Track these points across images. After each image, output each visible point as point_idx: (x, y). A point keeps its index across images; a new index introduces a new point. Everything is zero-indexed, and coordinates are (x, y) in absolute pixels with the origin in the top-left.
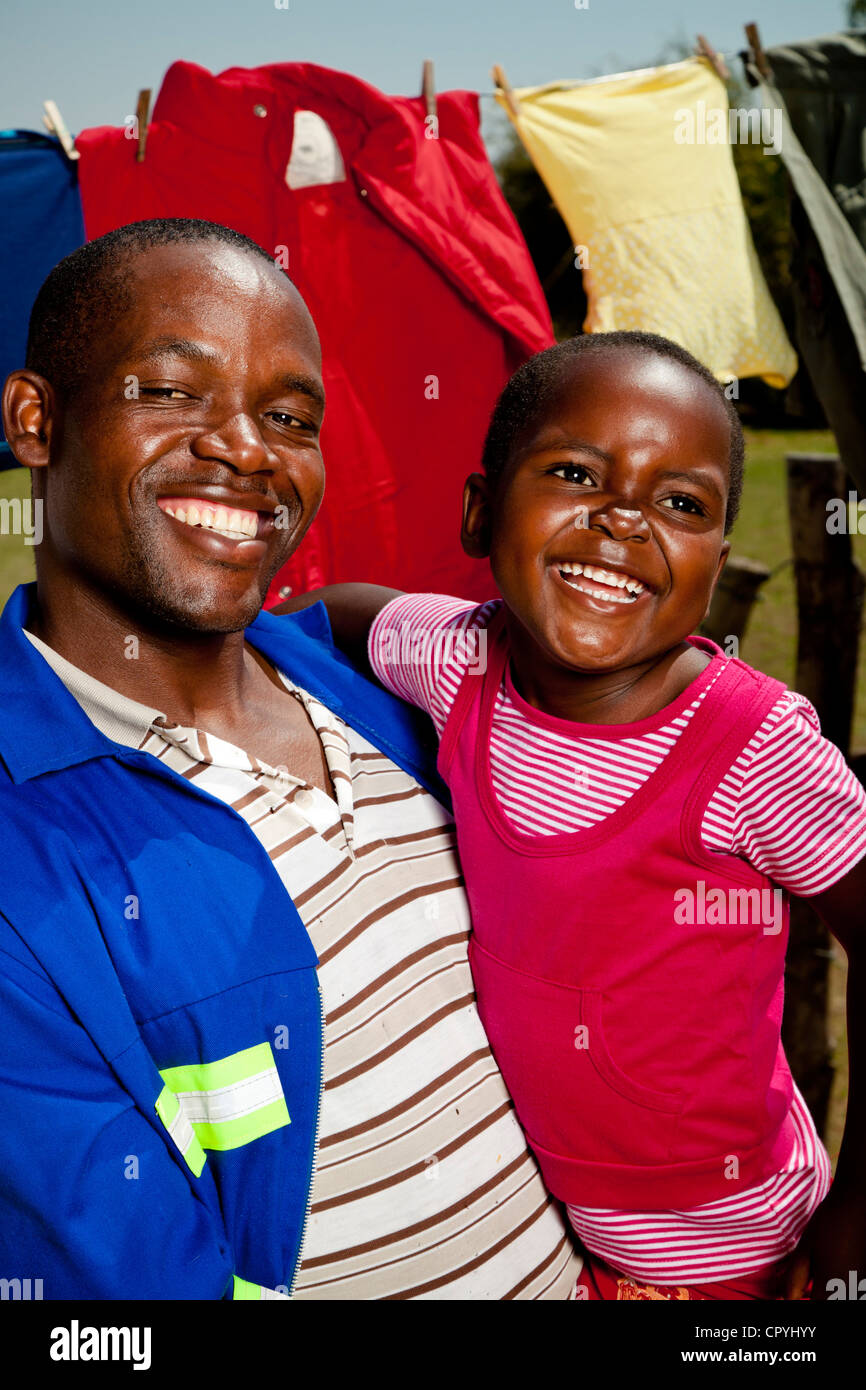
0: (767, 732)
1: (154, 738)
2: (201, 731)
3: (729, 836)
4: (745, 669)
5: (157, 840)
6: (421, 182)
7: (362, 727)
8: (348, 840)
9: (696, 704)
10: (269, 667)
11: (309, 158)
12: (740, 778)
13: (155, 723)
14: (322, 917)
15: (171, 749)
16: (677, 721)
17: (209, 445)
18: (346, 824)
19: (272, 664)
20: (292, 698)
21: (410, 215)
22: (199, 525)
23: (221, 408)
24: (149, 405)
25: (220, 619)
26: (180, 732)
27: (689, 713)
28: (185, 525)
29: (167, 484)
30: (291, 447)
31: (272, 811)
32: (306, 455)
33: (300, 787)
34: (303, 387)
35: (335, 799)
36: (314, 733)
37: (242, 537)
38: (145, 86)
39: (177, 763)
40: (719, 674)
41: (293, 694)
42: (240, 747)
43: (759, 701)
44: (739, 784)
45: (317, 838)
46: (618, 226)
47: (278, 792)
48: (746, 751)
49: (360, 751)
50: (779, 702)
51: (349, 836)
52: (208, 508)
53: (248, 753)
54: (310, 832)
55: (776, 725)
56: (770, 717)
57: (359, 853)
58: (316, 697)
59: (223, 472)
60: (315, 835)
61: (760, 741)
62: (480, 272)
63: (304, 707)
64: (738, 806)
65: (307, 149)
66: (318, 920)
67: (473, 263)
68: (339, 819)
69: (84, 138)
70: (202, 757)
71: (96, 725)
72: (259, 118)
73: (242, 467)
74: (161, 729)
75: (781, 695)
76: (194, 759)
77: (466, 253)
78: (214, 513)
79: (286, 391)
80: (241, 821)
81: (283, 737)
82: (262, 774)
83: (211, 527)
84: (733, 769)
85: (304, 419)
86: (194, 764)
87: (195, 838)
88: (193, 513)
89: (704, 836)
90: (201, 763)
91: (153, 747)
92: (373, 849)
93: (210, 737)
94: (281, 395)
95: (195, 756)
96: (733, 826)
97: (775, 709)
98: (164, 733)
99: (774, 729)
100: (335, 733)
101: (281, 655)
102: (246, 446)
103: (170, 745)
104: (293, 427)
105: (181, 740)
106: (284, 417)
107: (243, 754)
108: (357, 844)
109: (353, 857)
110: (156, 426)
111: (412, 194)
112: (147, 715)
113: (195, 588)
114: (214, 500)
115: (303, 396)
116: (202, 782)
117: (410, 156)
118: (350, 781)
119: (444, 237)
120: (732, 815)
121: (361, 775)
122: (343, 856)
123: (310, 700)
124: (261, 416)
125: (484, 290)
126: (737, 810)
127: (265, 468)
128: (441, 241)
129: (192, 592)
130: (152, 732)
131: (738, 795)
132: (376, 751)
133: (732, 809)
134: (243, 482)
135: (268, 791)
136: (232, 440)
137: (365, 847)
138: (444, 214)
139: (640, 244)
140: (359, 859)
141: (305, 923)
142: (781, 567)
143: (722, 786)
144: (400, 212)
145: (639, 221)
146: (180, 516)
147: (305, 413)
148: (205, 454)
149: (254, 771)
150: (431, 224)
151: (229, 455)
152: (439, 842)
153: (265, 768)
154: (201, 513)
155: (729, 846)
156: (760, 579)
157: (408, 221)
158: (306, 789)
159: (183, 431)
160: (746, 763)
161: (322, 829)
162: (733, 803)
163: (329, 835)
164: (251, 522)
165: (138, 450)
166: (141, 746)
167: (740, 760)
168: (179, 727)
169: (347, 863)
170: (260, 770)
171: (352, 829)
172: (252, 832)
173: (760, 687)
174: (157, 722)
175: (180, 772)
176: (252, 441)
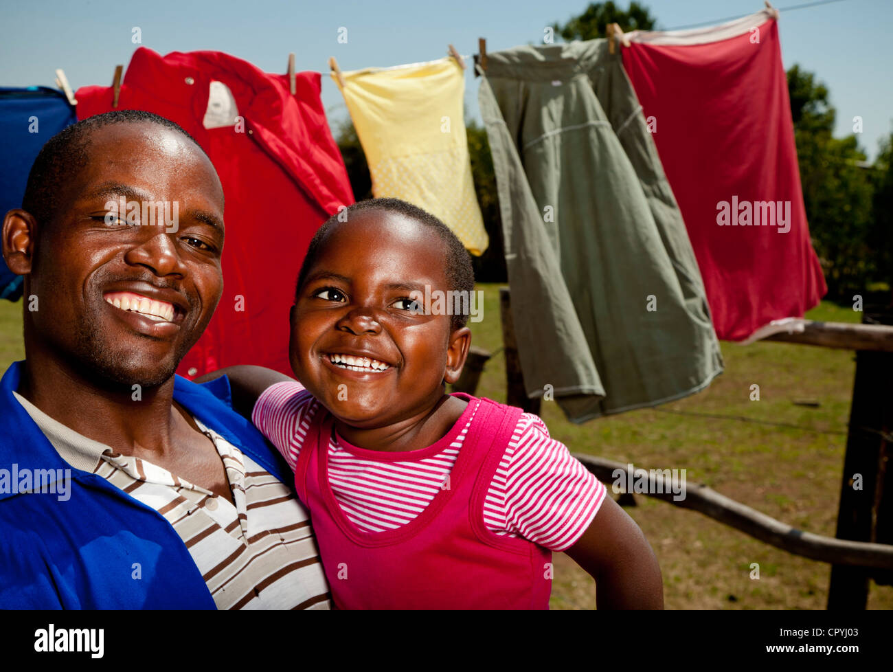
0: (517, 442)
1: (105, 464)
2: (138, 459)
3: (503, 518)
4: (493, 403)
5: (104, 537)
6: (285, 126)
7: (253, 454)
8: (243, 532)
9: (465, 431)
10: (189, 416)
11: (218, 110)
12: (504, 476)
13: (103, 453)
14: (224, 587)
15: (117, 472)
16: (453, 444)
17: (138, 256)
18: (242, 521)
19: (190, 414)
20: (204, 436)
21: (278, 146)
22: (129, 310)
23: (148, 231)
24: (96, 229)
25: (143, 374)
26: (122, 460)
27: (461, 438)
28: (120, 310)
29: (109, 283)
30: (198, 263)
31: (189, 514)
32: (207, 269)
33: (209, 496)
34: (207, 220)
35: (234, 504)
36: (220, 459)
37: (160, 319)
38: (120, 63)
39: (119, 482)
40: (476, 409)
41: (205, 433)
42: (167, 469)
43: (507, 423)
44: (504, 480)
45: (220, 533)
46: (395, 159)
47: (193, 500)
48: (505, 457)
49: (251, 471)
50: (520, 421)
51: (244, 529)
52: (136, 298)
53: (172, 473)
54: (216, 527)
55: (521, 436)
56: (516, 431)
57: (251, 540)
58: (221, 435)
59: (148, 274)
60: (219, 530)
61: (513, 448)
62: (317, 181)
63: (213, 442)
64: (506, 496)
65: (217, 105)
66: (221, 589)
67: (314, 176)
68: (237, 517)
69: (81, 93)
70: (138, 477)
71: (62, 456)
72: (189, 86)
73: (159, 269)
74: (109, 458)
75: (520, 416)
76: (133, 478)
77: (310, 170)
78: (140, 302)
79: (195, 222)
80: (165, 522)
81: (197, 460)
82: (182, 488)
83: (137, 311)
84: (498, 471)
85: (208, 243)
86: (134, 481)
87: (132, 534)
88: (125, 302)
89: (486, 520)
90: (139, 481)
91: (104, 472)
92: (262, 537)
93: (144, 463)
94: (192, 224)
95: (135, 477)
96: (505, 510)
97: (518, 425)
98: (112, 461)
99: (520, 439)
100: (234, 458)
101: (197, 408)
102: (162, 255)
103: (116, 469)
104: (202, 249)
105: (124, 464)
106: (196, 241)
107: (168, 474)
108: (250, 534)
109: (247, 544)
110: (100, 244)
111: (280, 133)
112: (98, 448)
113: (127, 351)
114: (142, 294)
115: (207, 226)
116: (138, 495)
117: (279, 110)
118: (244, 491)
119: (297, 160)
120: (503, 502)
121: (253, 487)
122: (240, 543)
123: (216, 438)
124: (178, 239)
125: (320, 192)
126: (505, 500)
127: (176, 271)
128: (295, 162)
129: (125, 354)
130: (102, 460)
131: (505, 488)
132: (263, 470)
133: (502, 498)
134: (161, 281)
135: (186, 499)
136: (154, 252)
137: (255, 536)
138: (297, 145)
139: (406, 170)
140: (251, 545)
141: (211, 592)
142: (497, 352)
143: (493, 484)
144: (272, 145)
145: (407, 156)
146: (117, 304)
147: (210, 239)
148: (135, 260)
149: (176, 486)
150: (290, 152)
151: (150, 262)
152: (304, 532)
153: (184, 483)
154: (130, 301)
155: (504, 525)
156: (486, 358)
157: (276, 150)
158: (213, 497)
159: (119, 247)
160: (506, 465)
161: (224, 524)
162: (501, 494)
163: (229, 529)
164: (167, 309)
165: (88, 259)
166: (96, 470)
167: (501, 464)
168: (122, 456)
169: (243, 548)
170: (180, 485)
171: (246, 524)
172: (173, 529)
173: (505, 413)
174: (106, 453)
175: (122, 488)
176: (168, 253)
